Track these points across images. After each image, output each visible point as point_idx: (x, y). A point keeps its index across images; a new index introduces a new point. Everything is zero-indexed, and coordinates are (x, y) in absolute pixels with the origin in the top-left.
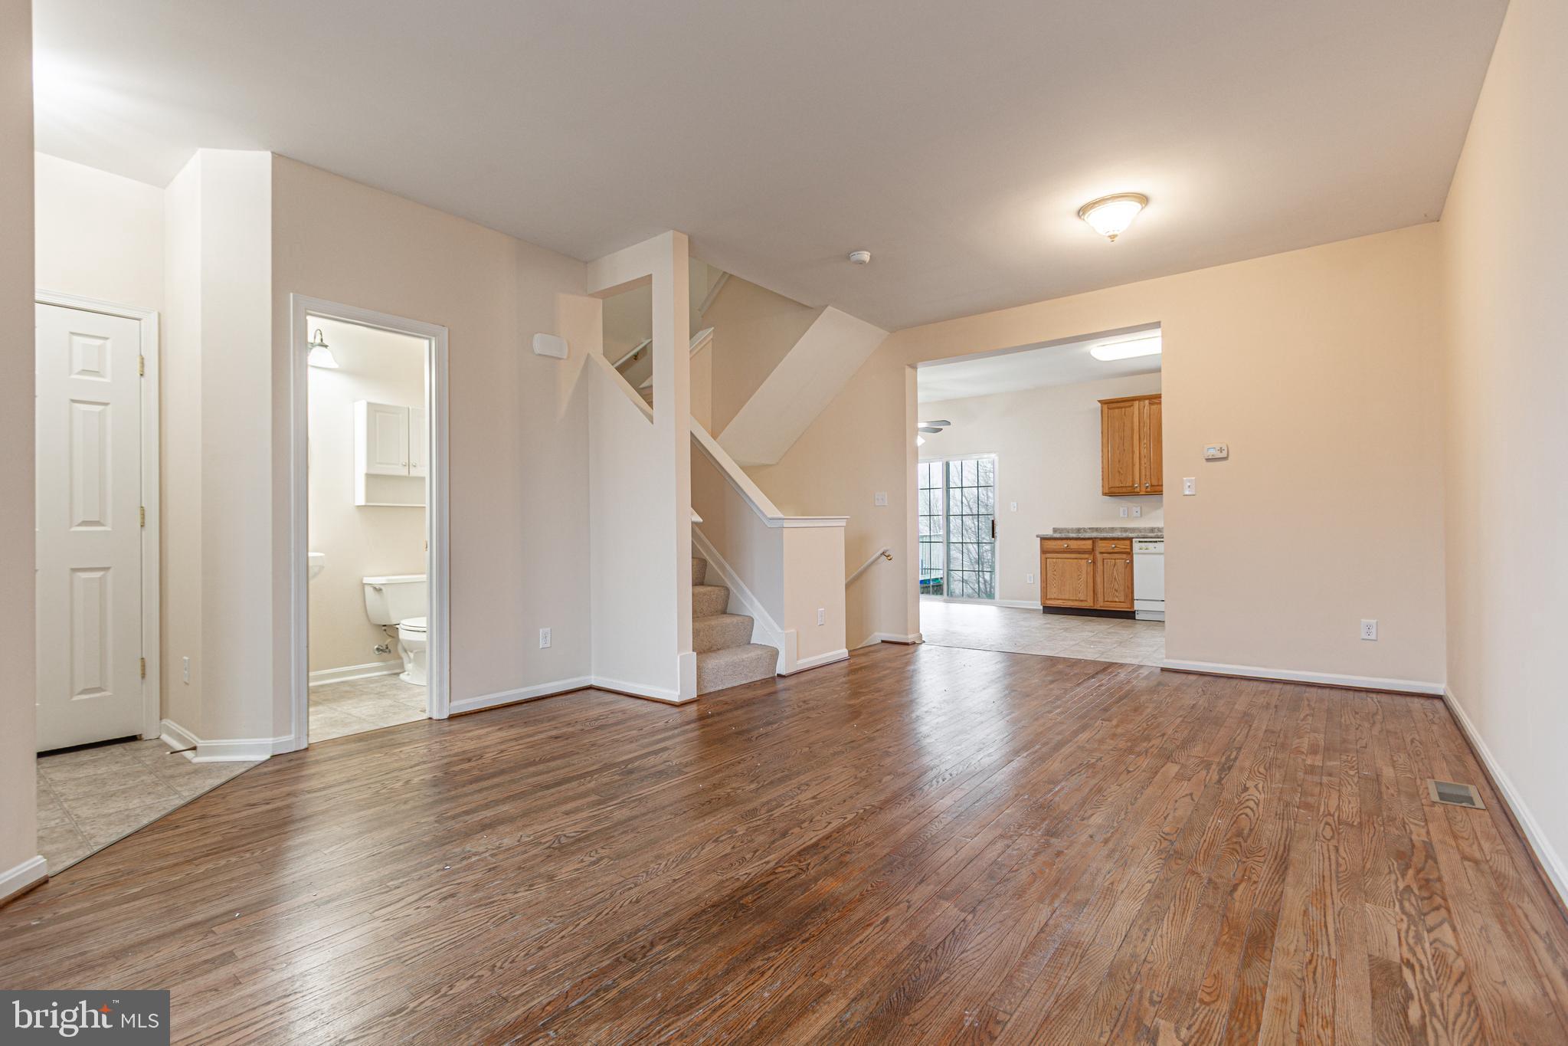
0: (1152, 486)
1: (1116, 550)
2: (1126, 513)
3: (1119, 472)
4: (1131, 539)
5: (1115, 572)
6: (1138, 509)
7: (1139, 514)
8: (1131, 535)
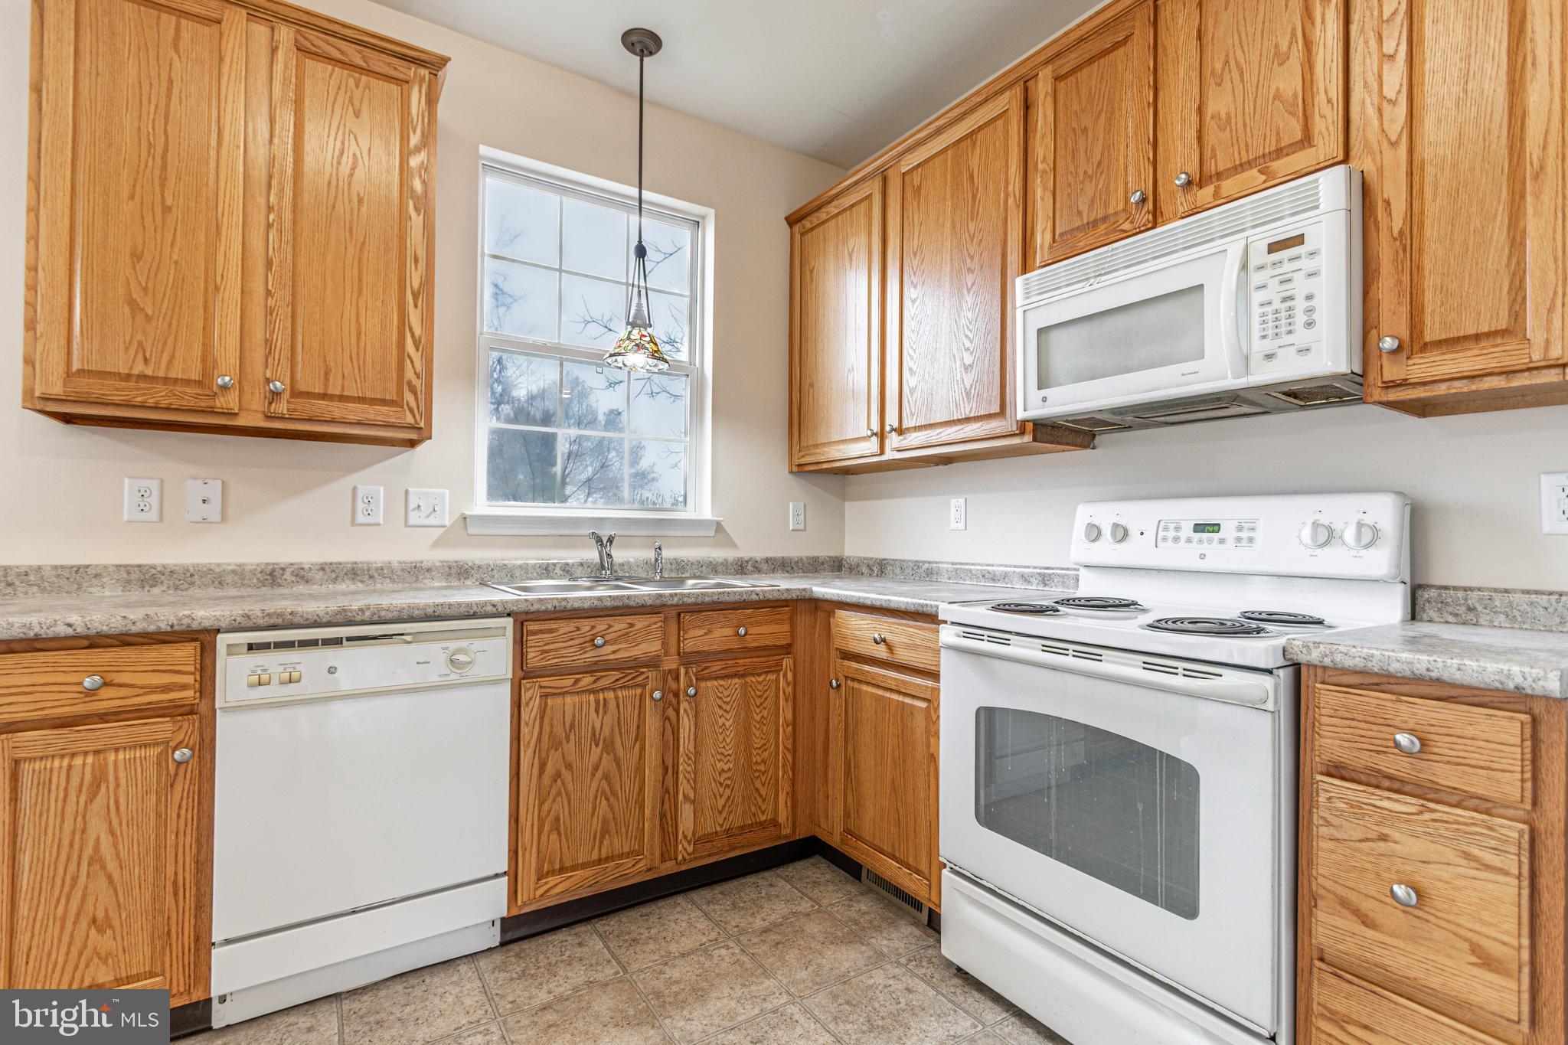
0: (296, 394)
1: (109, 699)
2: (154, 501)
3: (133, 304)
4: (203, 639)
5: (97, 827)
6: (214, 490)
7: (213, 511)
8: (204, 614)
